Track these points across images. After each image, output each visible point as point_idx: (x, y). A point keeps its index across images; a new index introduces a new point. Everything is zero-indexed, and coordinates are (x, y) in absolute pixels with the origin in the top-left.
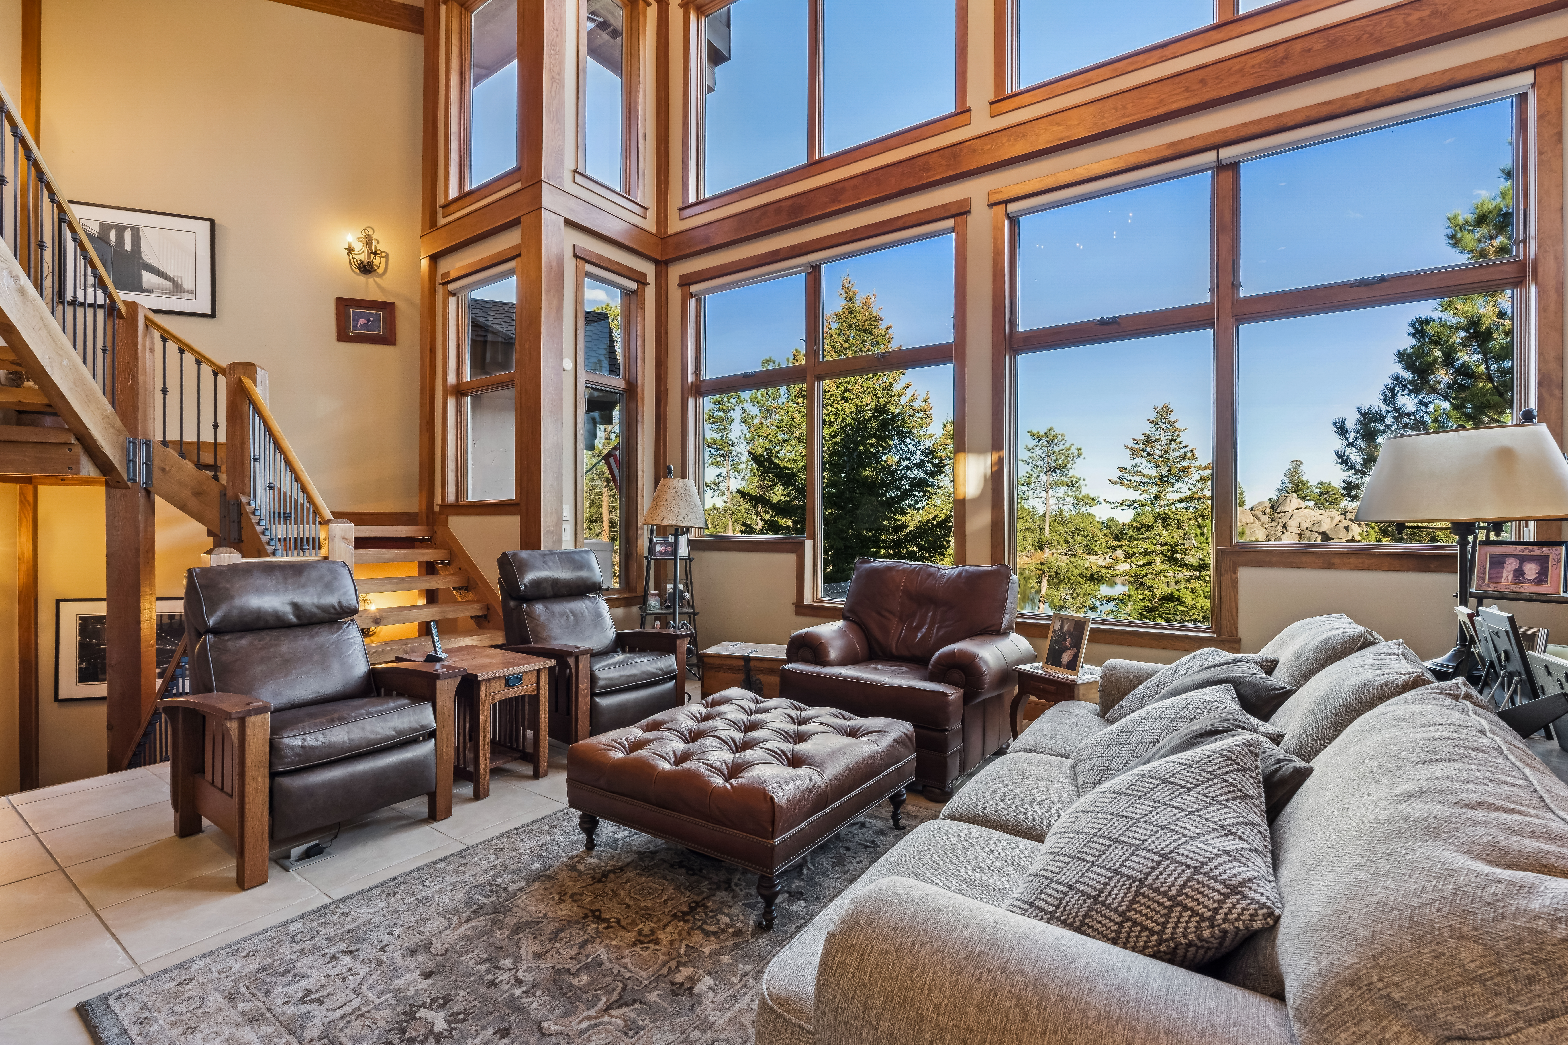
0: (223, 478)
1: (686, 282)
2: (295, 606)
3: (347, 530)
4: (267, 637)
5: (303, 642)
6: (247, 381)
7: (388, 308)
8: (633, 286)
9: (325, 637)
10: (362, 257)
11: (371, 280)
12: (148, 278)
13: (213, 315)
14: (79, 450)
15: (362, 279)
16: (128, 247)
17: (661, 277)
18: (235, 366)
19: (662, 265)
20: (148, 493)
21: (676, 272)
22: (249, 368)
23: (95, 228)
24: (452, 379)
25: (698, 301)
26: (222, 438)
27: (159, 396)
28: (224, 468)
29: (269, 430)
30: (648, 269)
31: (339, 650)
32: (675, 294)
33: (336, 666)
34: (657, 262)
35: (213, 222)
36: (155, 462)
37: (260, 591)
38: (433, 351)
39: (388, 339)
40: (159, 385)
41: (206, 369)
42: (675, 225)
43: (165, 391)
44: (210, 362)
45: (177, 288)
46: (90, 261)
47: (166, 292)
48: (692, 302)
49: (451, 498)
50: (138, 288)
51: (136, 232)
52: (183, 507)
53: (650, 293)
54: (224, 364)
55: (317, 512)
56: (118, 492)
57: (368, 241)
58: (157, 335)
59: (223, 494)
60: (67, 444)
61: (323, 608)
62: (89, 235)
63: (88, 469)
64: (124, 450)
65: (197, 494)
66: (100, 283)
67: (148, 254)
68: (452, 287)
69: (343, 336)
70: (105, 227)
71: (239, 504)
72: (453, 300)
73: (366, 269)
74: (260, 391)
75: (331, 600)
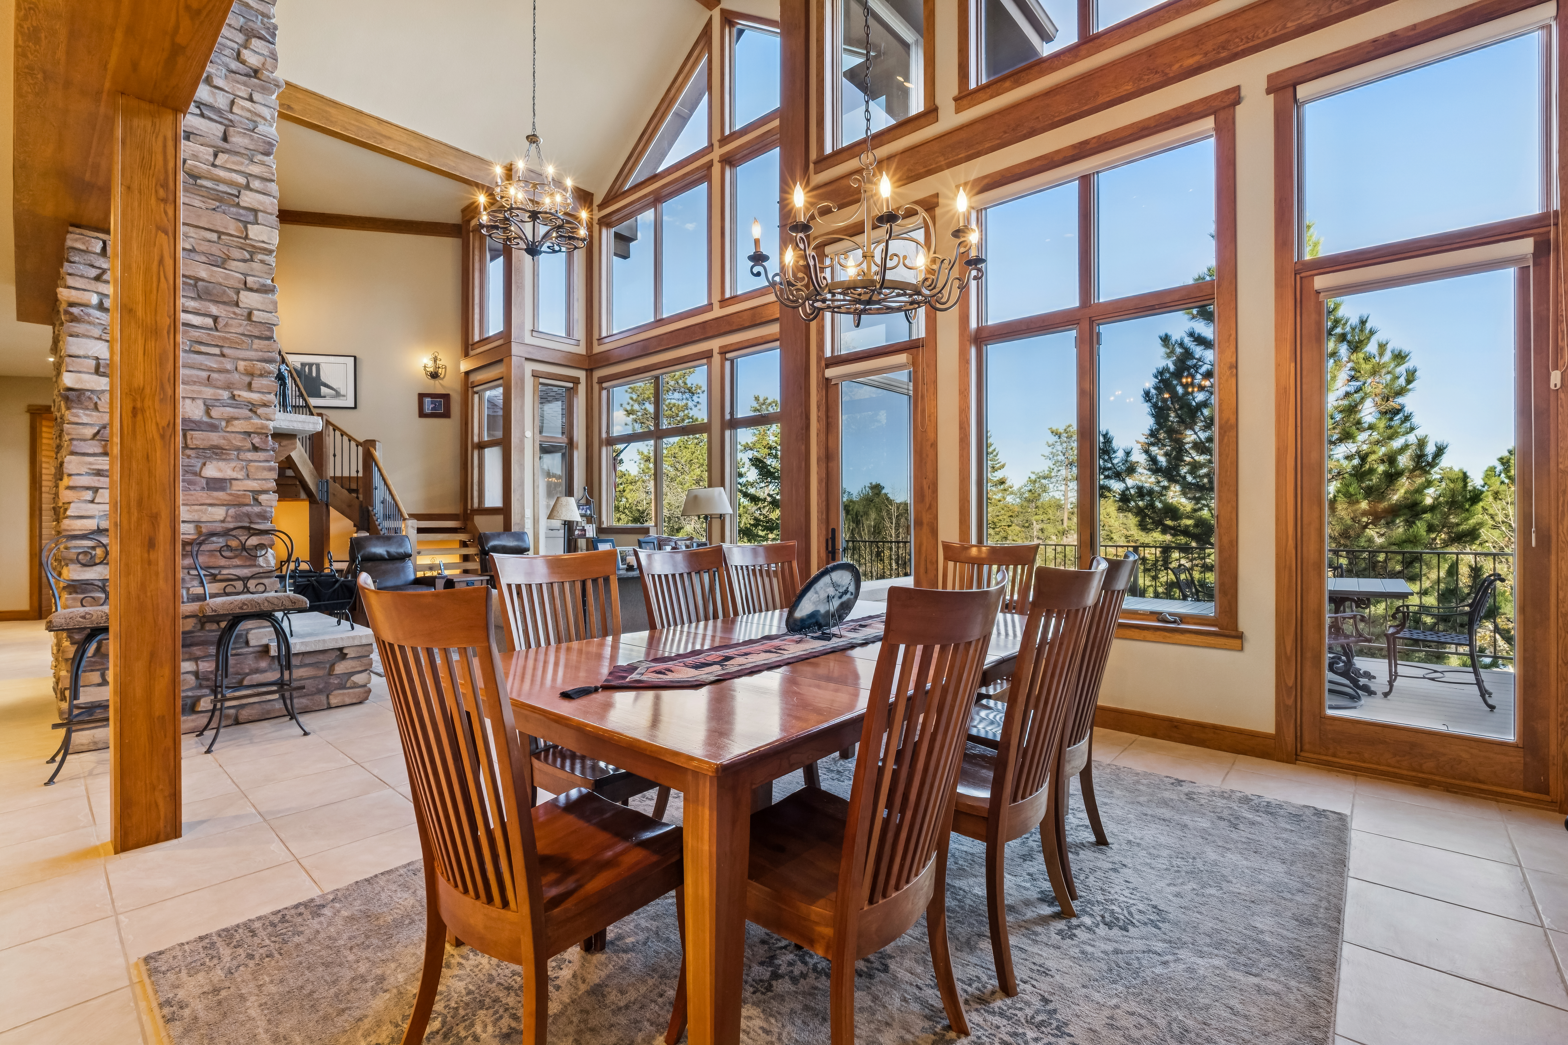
0: (361, 497)
1: (601, 381)
2: (388, 552)
3: (414, 524)
4: (377, 563)
5: (390, 566)
6: (372, 449)
7: (446, 397)
8: (571, 385)
9: (398, 564)
10: (432, 369)
11: (437, 382)
12: (324, 390)
13: (355, 407)
14: (300, 487)
15: (432, 381)
16: (314, 374)
17: (589, 378)
18: (367, 441)
19: (590, 371)
20: (327, 506)
21: (598, 374)
22: (372, 443)
23: (299, 366)
24: (476, 439)
25: (608, 392)
26: (361, 474)
27: (332, 458)
28: (361, 491)
29: (381, 474)
30: (581, 375)
31: (403, 569)
32: (596, 387)
33: (402, 575)
34: (586, 370)
35: (355, 357)
36: (330, 490)
37: (375, 546)
38: (466, 424)
39: (446, 415)
40: (332, 453)
41: (353, 444)
42: (597, 349)
43: (334, 455)
44: (355, 440)
45: (338, 394)
46: (297, 385)
47: (332, 397)
48: (604, 393)
49: (476, 505)
50: (318, 395)
51: (318, 366)
52: (343, 513)
53: (582, 388)
54: (361, 440)
55: (402, 515)
56: (314, 506)
57: (435, 360)
58: (331, 428)
59: (361, 506)
60: (295, 485)
61: (398, 554)
62: (295, 370)
63: (303, 495)
64: (317, 485)
65: (350, 506)
66: (301, 395)
67: (324, 378)
68: (476, 389)
69: (422, 414)
70: (303, 365)
71: (368, 511)
72: (476, 397)
73: (434, 376)
74: (378, 454)
75: (401, 550)
